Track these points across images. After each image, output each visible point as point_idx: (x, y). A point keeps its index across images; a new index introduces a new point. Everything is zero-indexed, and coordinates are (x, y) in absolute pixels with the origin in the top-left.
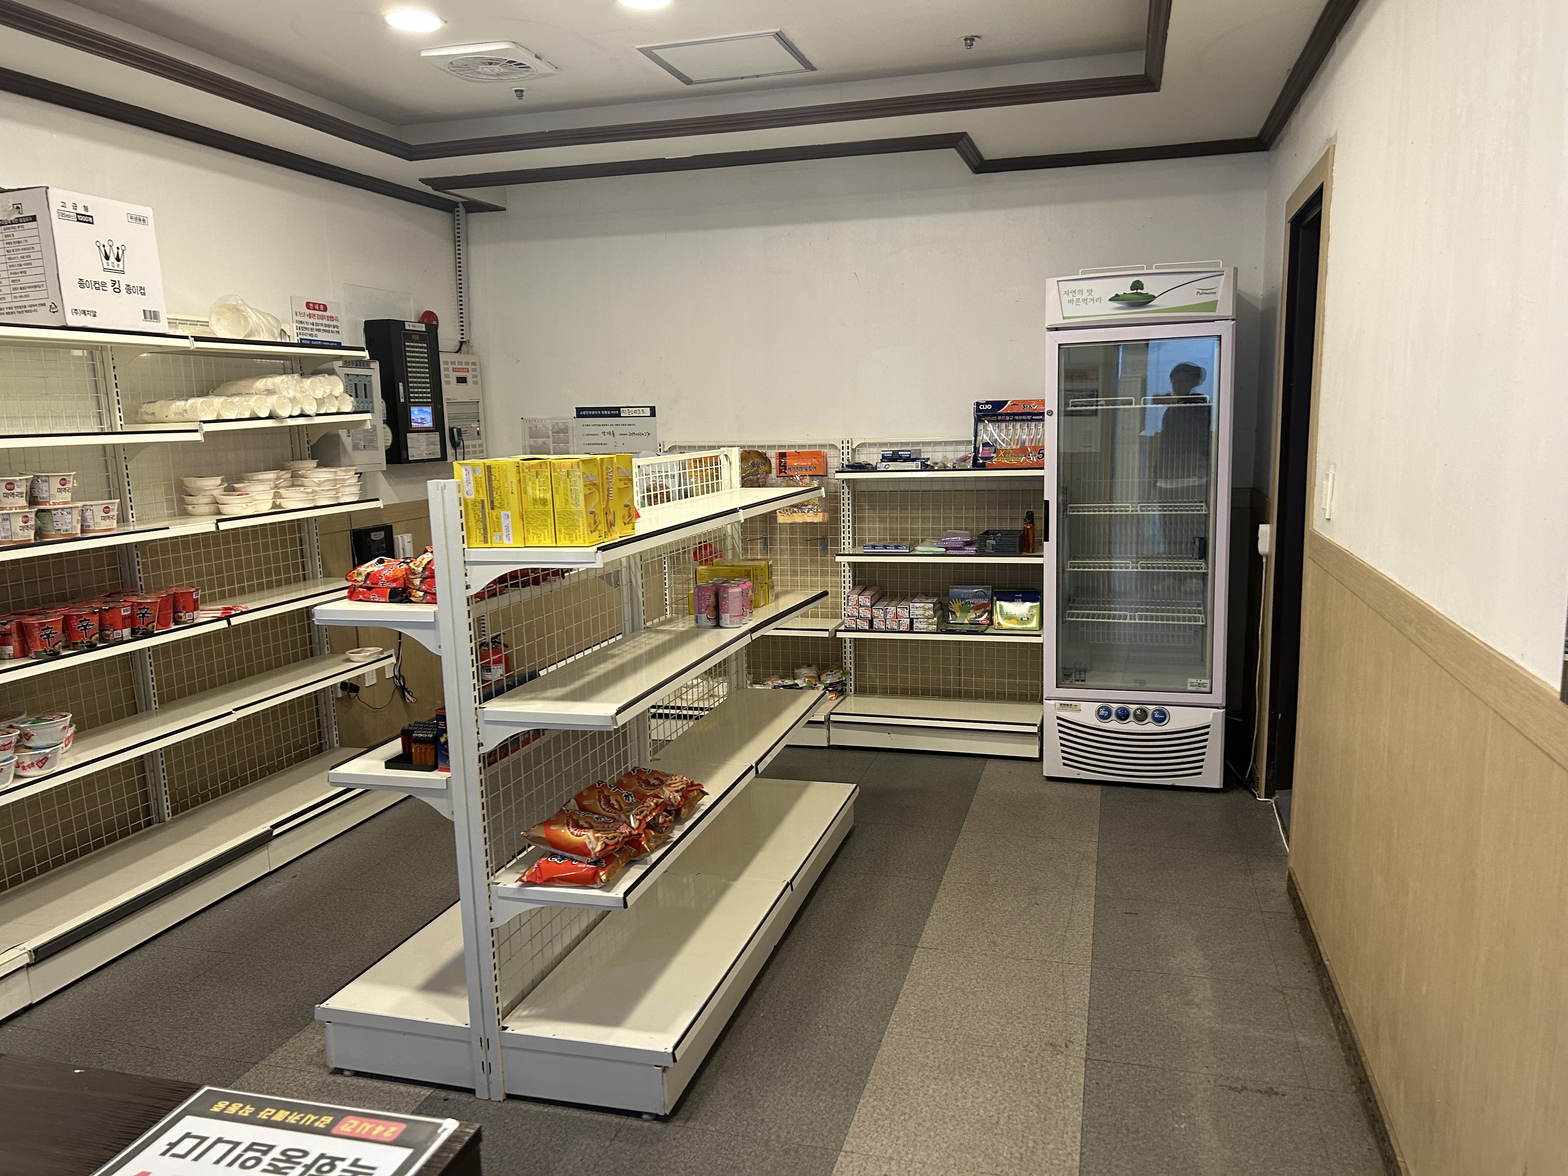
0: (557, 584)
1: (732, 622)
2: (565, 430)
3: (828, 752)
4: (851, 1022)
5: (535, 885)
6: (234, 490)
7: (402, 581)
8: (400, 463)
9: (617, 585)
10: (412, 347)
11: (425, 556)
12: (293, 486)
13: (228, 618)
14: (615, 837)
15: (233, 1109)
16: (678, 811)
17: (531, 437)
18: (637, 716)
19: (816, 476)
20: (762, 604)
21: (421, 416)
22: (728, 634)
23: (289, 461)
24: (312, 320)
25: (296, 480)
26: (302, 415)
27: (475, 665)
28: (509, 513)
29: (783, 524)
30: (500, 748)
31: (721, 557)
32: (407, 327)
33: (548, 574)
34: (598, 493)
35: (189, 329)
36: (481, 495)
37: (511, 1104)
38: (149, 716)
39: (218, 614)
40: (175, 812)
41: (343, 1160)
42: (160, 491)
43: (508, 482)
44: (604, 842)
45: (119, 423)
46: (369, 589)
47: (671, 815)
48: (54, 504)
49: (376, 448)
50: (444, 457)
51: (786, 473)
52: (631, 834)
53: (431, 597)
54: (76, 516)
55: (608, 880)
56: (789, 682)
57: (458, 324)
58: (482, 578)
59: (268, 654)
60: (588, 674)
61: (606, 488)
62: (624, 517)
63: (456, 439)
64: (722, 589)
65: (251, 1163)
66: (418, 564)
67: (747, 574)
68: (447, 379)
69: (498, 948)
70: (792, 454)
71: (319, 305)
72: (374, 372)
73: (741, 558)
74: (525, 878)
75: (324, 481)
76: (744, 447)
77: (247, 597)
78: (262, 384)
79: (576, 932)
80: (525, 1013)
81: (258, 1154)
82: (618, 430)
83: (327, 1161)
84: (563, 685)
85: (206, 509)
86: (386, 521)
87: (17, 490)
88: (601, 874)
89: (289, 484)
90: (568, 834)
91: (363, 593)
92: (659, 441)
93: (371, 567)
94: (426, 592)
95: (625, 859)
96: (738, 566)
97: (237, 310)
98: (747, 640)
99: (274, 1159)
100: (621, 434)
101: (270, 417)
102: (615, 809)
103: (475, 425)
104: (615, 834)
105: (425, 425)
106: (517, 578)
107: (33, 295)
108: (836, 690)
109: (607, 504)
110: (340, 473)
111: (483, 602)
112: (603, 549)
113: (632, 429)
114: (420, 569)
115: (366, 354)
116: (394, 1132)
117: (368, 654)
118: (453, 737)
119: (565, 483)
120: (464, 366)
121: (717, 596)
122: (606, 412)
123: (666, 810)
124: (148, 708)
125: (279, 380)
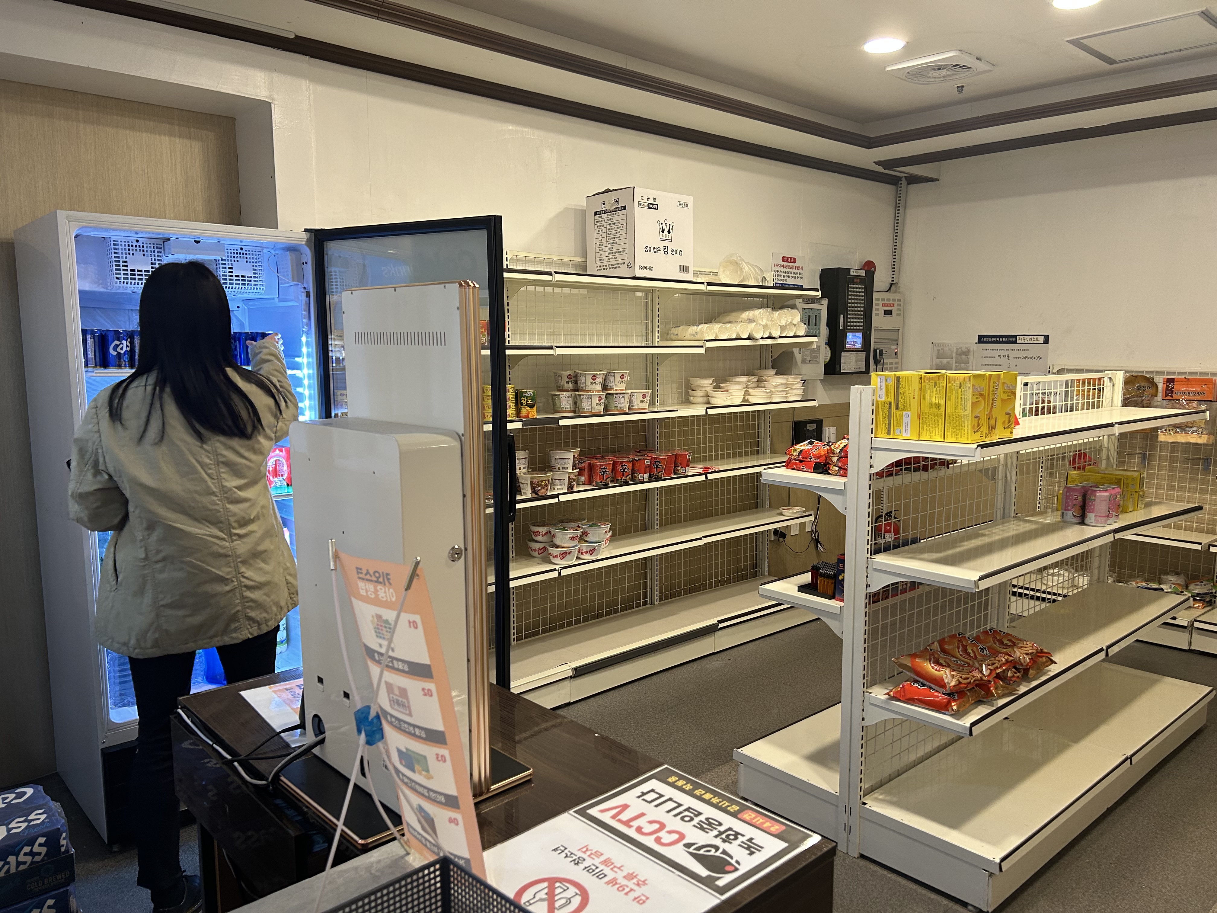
0: (942, 472)
1: (1097, 521)
2: (967, 353)
3: (1187, 654)
4: (1175, 892)
5: (899, 700)
6: (719, 388)
7: (824, 458)
8: (835, 374)
9: (994, 478)
10: (854, 288)
11: (843, 441)
12: (758, 387)
13: (706, 475)
14: (968, 678)
15: (680, 783)
16: (1026, 671)
17: (938, 358)
18: (1000, 584)
19: (1205, 401)
20: (1130, 510)
21: (854, 340)
22: (1090, 531)
23: (757, 369)
24: (785, 270)
25: (760, 383)
26: (770, 337)
27: (870, 525)
28: (909, 413)
29: (1164, 442)
30: (883, 592)
31: (1094, 465)
32: (851, 273)
33: (936, 464)
34: (983, 401)
35: (705, 277)
36: (889, 399)
37: (862, 862)
38: (653, 533)
39: (701, 471)
40: (660, 600)
41: (743, 836)
42: (675, 386)
43: (911, 390)
44: (958, 680)
45: (657, 340)
46: (801, 461)
47: (1019, 672)
48: (616, 390)
49: (818, 363)
50: (867, 371)
51: (1172, 397)
52: (981, 679)
53: (843, 472)
54: (627, 399)
55: (958, 711)
56: (1154, 586)
57: (891, 270)
58: (883, 461)
59: (728, 503)
60: (960, 546)
61: (991, 398)
62: (1004, 422)
63: (878, 358)
64: (1089, 492)
65: (687, 819)
66: (837, 447)
67: (1118, 482)
68: (877, 312)
69: (866, 742)
70: (1180, 380)
71: (791, 258)
72: (824, 307)
73: (1115, 467)
74: (891, 694)
75: (779, 385)
76: (1132, 372)
77: (720, 461)
78: (745, 315)
79: (929, 748)
80: (881, 797)
81: (692, 815)
82: (1012, 354)
83: (733, 833)
84: (940, 552)
85: (700, 400)
86: (818, 417)
87: (597, 380)
88: (953, 704)
89: (755, 385)
90: (930, 668)
91: (796, 464)
92: (1050, 363)
93: (803, 446)
94: (840, 468)
95: (974, 698)
96: (1110, 474)
97: (736, 264)
98: (1110, 538)
99: (701, 821)
100: (1015, 358)
101: (749, 338)
102: (970, 656)
103: (894, 347)
104: (968, 676)
105: (856, 347)
106: (910, 464)
107: (619, 257)
108: (1204, 600)
109: (991, 411)
110: (791, 379)
111: (882, 479)
112: (983, 446)
113: (1025, 354)
114: (838, 450)
115: (819, 294)
116: (777, 829)
117: (795, 511)
118: (848, 576)
119: (957, 392)
120: (891, 302)
121: (1084, 497)
122: (1004, 339)
123: (1015, 667)
124: (653, 528)
125: (757, 312)
